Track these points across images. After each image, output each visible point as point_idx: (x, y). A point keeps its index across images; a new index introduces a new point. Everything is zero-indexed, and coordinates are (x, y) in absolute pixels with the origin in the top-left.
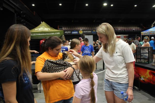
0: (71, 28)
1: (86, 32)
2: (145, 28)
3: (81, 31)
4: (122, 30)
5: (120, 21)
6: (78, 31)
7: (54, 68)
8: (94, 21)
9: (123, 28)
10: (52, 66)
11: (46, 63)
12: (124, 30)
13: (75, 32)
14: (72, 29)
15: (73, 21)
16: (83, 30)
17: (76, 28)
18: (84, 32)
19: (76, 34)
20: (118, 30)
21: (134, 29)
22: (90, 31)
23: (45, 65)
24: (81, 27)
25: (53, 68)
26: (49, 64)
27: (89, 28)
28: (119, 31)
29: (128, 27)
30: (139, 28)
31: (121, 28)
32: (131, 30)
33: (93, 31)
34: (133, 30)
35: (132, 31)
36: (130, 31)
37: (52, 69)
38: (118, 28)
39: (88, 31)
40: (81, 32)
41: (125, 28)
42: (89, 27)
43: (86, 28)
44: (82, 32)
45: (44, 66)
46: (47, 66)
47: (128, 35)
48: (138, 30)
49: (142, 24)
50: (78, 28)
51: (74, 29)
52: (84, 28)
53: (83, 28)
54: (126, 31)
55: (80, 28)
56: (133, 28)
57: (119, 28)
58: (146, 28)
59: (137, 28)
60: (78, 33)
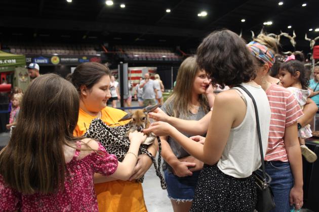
0: (26, 49)
1: (68, 59)
2: (184, 54)
3: (55, 57)
4: (142, 58)
5: (138, 39)
6: (49, 57)
7: (112, 142)
8: (85, 37)
9: (144, 53)
10: (108, 137)
11: (97, 126)
12: (147, 58)
13: (42, 59)
14: (34, 52)
15: (35, 35)
16: (60, 57)
17: (44, 51)
18: (63, 59)
19: (45, 63)
20: (134, 58)
21: (165, 55)
22: (75, 58)
23: (92, 131)
24: (56, 50)
25: (109, 142)
26: (102, 132)
27: (72, 52)
28: (136, 59)
29: (154, 52)
30: (173, 54)
31: (140, 53)
32: (159, 58)
33: (82, 58)
34: (164, 58)
35: (162, 60)
36: (158, 60)
37: (107, 144)
38: (134, 53)
39: (72, 57)
40: (56, 59)
41: (148, 53)
42: (72, 49)
43: (67, 52)
44: (58, 59)
45: (89, 133)
46: (96, 134)
47: (156, 68)
48: (172, 58)
49: (178, 48)
50: (49, 52)
51: (39, 52)
52: (63, 51)
53: (59, 51)
54: (149, 59)
55: (53, 51)
56: (163, 53)
57: (136, 53)
58: (186, 55)
59: (169, 54)
60: (50, 62)
